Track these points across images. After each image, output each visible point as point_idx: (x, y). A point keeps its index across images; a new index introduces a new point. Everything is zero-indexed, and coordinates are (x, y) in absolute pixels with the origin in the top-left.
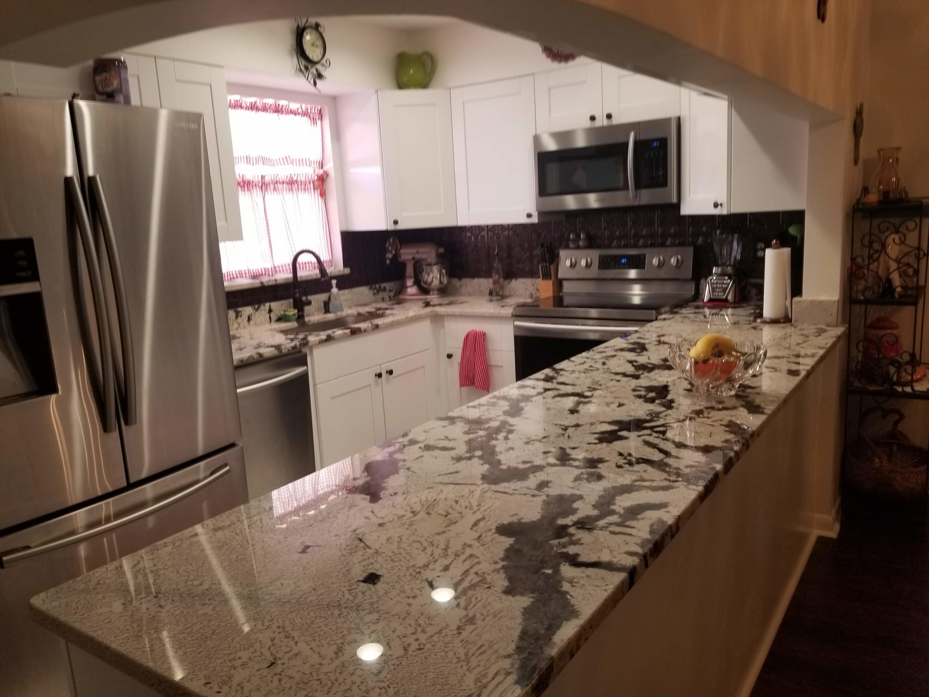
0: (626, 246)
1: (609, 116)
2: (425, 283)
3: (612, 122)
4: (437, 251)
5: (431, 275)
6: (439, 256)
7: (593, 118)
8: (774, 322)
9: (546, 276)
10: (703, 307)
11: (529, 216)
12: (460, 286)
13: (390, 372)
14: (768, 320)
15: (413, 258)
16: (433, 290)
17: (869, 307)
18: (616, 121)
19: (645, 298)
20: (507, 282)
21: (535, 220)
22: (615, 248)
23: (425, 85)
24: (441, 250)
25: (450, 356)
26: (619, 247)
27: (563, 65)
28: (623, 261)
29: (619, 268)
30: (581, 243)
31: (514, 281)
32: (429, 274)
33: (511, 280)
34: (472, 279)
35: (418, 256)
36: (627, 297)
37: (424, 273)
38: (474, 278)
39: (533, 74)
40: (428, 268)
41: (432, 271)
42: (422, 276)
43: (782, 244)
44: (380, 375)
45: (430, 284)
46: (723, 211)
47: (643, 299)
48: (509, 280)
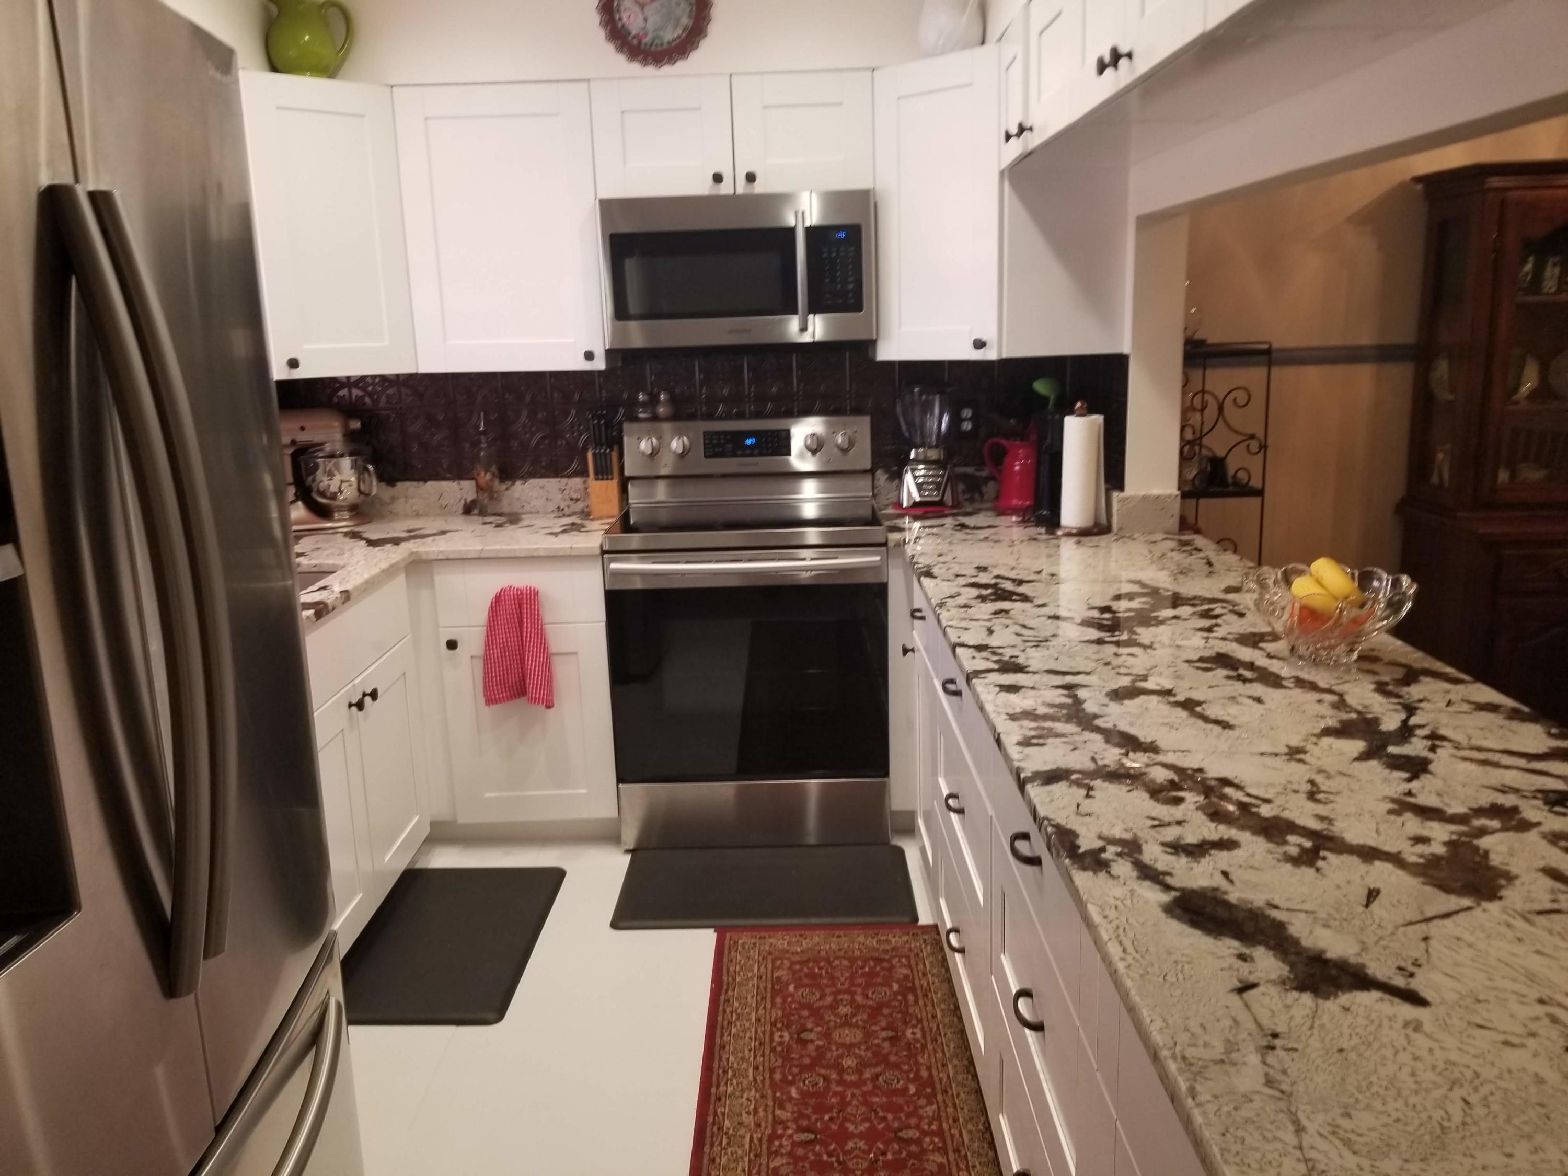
0: (741, 416)
1: (751, 178)
2: (322, 494)
3: (753, 188)
4: (346, 426)
5: (338, 478)
6: (350, 436)
7: (718, 178)
8: (1083, 533)
9: (603, 472)
10: (901, 516)
11: (589, 356)
12: (393, 499)
13: (374, 695)
14: (1074, 531)
15: (293, 442)
16: (340, 509)
17: (1203, 501)
18: (759, 188)
19: (825, 505)
20: (504, 487)
21: (599, 364)
22: (721, 418)
23: (329, 71)
24: (356, 425)
25: (452, 645)
26: (728, 417)
27: (650, 70)
28: (749, 442)
29: (743, 455)
30: (661, 410)
31: (518, 483)
32: (330, 474)
33: (514, 483)
34: (421, 483)
35: (302, 437)
36: (793, 506)
37: (319, 473)
38: (426, 481)
39: (588, 80)
40: (330, 464)
41: (338, 468)
42: (314, 480)
43: (1091, 410)
44: (360, 705)
45: (334, 497)
46: (990, 354)
47: (823, 507)
48: (509, 483)
